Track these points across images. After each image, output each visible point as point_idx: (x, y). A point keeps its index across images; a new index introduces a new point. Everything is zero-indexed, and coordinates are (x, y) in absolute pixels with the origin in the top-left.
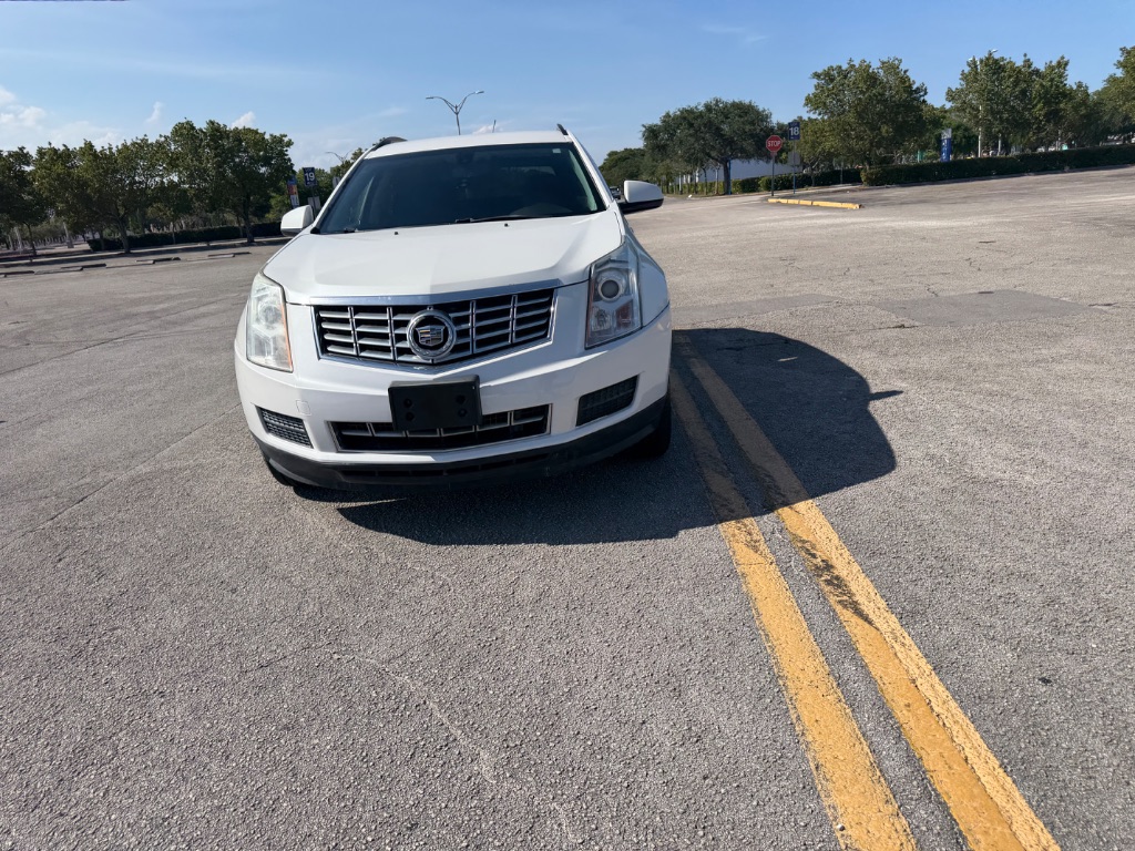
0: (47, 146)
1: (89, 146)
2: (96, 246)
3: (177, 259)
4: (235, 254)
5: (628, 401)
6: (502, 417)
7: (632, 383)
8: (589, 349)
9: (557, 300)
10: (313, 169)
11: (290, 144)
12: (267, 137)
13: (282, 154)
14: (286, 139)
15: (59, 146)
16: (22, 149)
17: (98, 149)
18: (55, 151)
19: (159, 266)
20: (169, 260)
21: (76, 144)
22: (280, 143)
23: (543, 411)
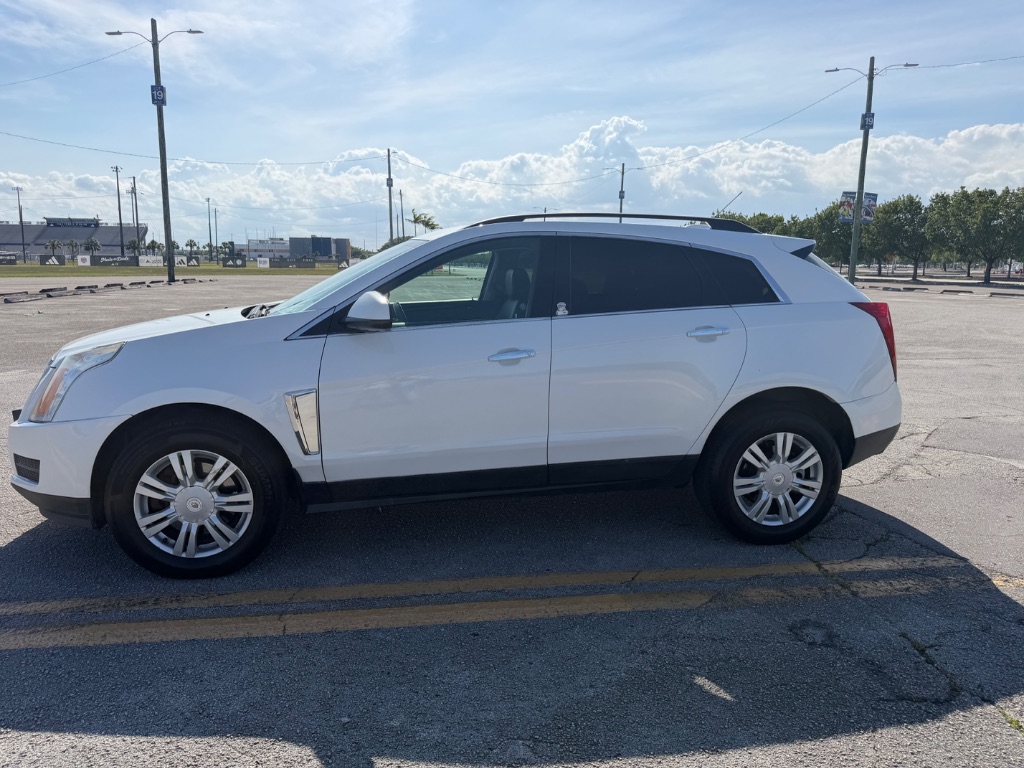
5: (37, 479)
7: (37, 464)
8: (29, 421)
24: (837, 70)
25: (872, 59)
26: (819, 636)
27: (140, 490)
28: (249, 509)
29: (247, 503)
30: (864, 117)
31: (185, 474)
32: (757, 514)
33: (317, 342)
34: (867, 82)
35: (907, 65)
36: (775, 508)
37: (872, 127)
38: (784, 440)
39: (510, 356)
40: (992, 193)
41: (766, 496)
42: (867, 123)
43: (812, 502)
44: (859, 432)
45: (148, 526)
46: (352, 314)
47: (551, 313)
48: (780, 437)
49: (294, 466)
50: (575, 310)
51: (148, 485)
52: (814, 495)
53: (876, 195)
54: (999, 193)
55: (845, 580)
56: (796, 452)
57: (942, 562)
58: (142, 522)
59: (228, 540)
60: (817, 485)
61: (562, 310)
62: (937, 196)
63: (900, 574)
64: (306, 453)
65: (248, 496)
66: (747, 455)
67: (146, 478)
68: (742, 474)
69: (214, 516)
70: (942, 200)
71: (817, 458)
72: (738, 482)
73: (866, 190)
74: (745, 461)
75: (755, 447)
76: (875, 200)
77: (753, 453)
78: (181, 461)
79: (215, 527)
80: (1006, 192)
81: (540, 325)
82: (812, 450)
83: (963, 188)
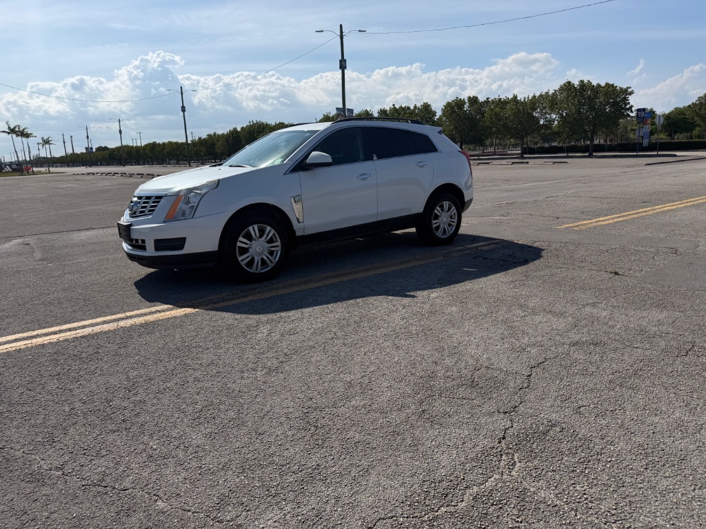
0: (497, 97)
1: (515, 97)
2: (525, 151)
3: (528, 163)
4: (554, 163)
5: (182, 247)
6: (137, 241)
7: (184, 240)
8: (164, 222)
9: (162, 201)
10: (644, 110)
11: (632, 93)
12: (618, 88)
13: (625, 99)
14: (630, 90)
15: (503, 97)
16: (488, 99)
17: (518, 98)
18: (500, 99)
19: (514, 166)
20: (523, 163)
21: (511, 97)
22: (626, 92)
23: (143, 241)
24: (322, 31)
25: (341, 26)
26: (481, 259)
27: (239, 244)
28: (279, 249)
29: (278, 246)
30: (341, 61)
31: (256, 235)
32: (439, 234)
33: (296, 175)
34: (340, 40)
35: (360, 31)
36: (444, 232)
37: (345, 68)
38: (446, 204)
39: (363, 176)
40: (409, 108)
41: (442, 226)
42: (343, 66)
43: (454, 227)
44: (466, 199)
45: (242, 261)
46: (308, 161)
47: (371, 159)
48: (445, 203)
49: (295, 228)
50: (379, 158)
51: (242, 242)
52: (455, 224)
53: (352, 110)
54: (412, 108)
55: (476, 248)
56: (449, 209)
57: (497, 241)
58: (240, 259)
59: (272, 263)
60: (456, 220)
61: (375, 158)
62: (381, 110)
63: (489, 245)
64: (299, 222)
65: (279, 243)
66: (436, 211)
67: (241, 239)
68: (435, 219)
69: (266, 253)
70: (383, 112)
71: (455, 211)
72: (434, 222)
73: (347, 107)
74: (436, 214)
75: (438, 208)
76: (352, 113)
77: (437, 210)
78: (254, 230)
79: (267, 257)
80: (415, 107)
81: (368, 164)
82: (454, 207)
83: (394, 105)
